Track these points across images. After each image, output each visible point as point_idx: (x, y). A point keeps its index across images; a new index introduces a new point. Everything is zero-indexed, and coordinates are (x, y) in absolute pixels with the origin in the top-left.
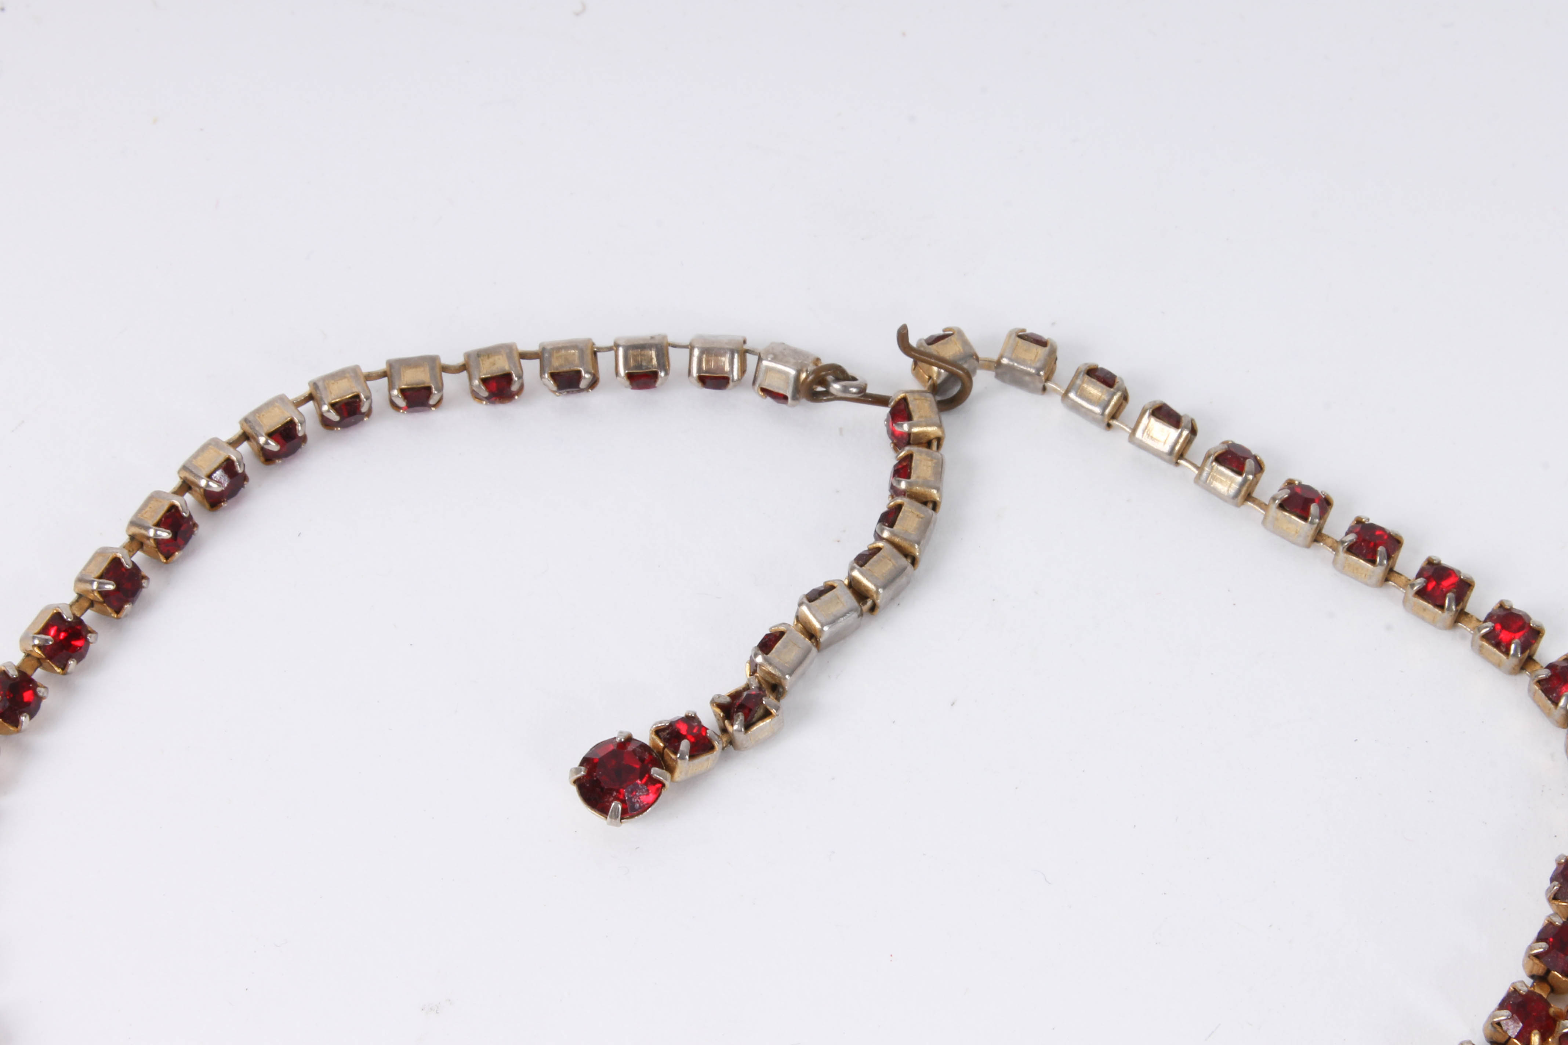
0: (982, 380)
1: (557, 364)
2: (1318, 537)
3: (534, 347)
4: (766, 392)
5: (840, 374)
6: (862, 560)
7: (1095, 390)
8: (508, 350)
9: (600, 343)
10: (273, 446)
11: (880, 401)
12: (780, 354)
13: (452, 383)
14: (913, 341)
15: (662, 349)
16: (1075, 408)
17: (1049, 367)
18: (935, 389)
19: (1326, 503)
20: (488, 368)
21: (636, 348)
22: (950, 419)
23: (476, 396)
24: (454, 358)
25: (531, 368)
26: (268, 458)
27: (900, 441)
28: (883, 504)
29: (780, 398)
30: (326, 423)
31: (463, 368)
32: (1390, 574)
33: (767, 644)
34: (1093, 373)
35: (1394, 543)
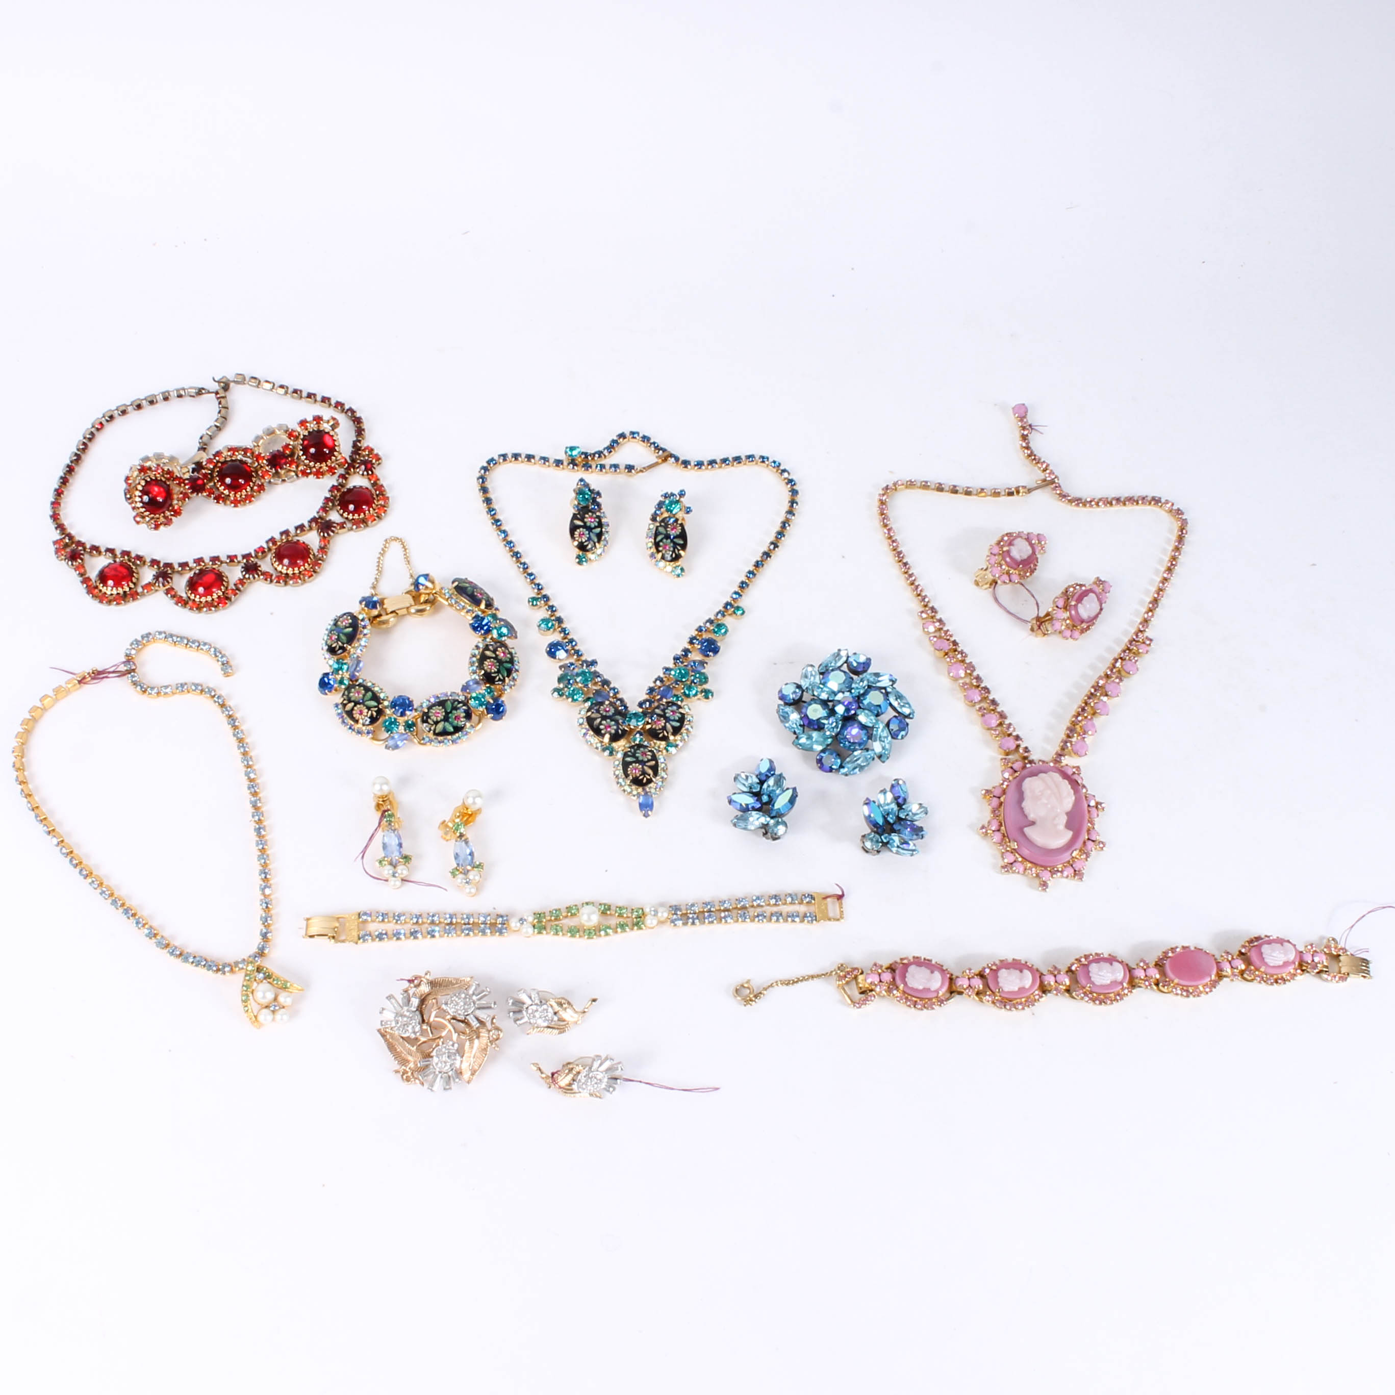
0: (232, 385)
1: (149, 399)
2: (301, 397)
3: (143, 398)
4: (191, 396)
5: (203, 389)
6: (216, 421)
7: (253, 380)
8: (139, 399)
9: (156, 394)
10: (99, 427)
11: (212, 393)
12: (191, 388)
13: (130, 409)
14: (216, 379)
15: (168, 392)
16: (251, 385)
17: (244, 379)
18: (223, 388)
19: (301, 391)
20: (136, 404)
21: (163, 393)
22: (227, 394)
23: (135, 409)
24: (129, 403)
25: (144, 402)
26: (98, 429)
27: (218, 398)
28: (218, 410)
29: (193, 396)
30: (107, 421)
31: (131, 405)
32: (316, 401)
33: (201, 438)
34: (253, 378)
35: (315, 395)
